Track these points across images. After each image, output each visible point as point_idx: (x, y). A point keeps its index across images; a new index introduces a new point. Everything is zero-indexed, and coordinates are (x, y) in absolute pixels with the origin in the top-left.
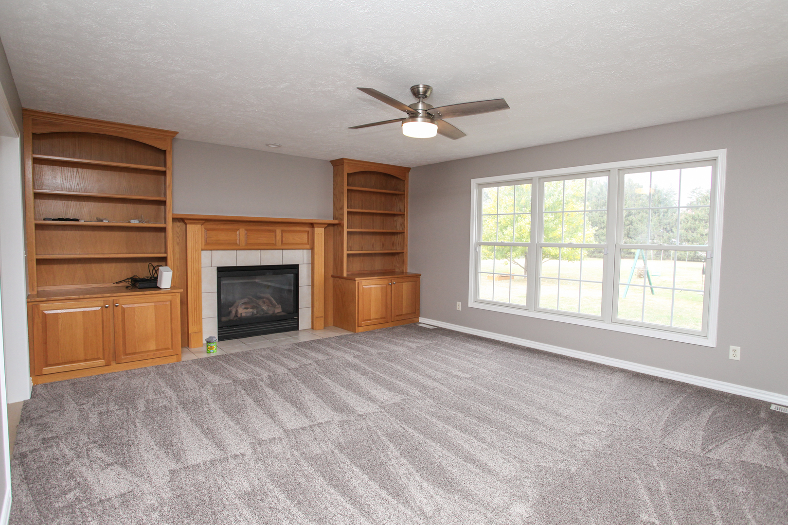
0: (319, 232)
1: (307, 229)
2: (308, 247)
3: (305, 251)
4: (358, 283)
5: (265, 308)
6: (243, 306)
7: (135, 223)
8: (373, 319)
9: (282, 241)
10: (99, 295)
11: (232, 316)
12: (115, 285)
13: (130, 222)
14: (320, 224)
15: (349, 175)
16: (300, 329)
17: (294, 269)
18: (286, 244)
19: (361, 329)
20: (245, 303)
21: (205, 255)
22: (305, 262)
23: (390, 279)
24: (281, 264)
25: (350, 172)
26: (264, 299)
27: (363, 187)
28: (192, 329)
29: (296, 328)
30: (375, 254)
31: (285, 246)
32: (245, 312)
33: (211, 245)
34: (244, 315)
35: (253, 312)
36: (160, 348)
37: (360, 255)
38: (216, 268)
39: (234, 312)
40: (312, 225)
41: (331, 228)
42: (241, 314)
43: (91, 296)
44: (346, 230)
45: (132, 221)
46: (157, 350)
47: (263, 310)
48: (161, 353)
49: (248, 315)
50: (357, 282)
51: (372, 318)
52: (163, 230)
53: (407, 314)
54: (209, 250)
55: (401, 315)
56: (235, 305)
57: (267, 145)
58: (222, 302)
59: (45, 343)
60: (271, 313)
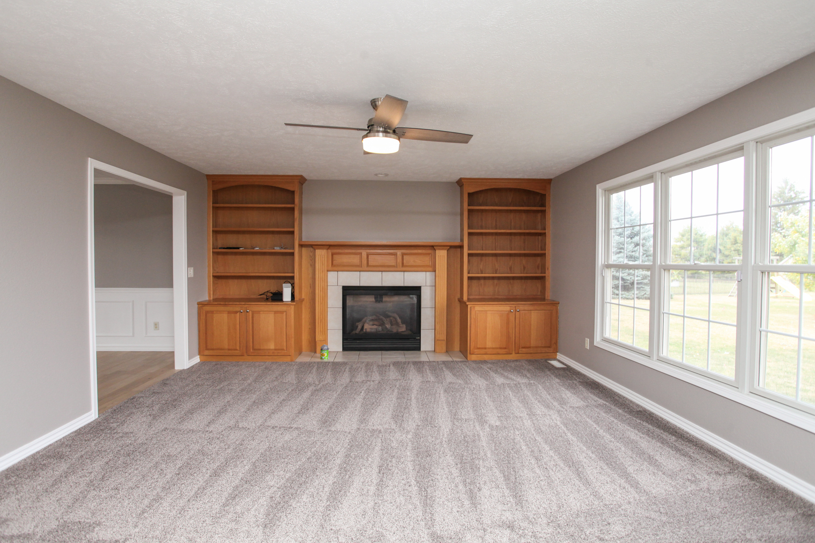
0: (441, 255)
1: (429, 251)
2: (431, 269)
3: (428, 273)
4: (471, 307)
5: (388, 326)
6: (371, 323)
7: (277, 249)
8: (489, 348)
9: (403, 263)
10: (238, 303)
11: (358, 331)
12: (259, 297)
13: (274, 249)
14: (442, 247)
15: (469, 194)
16: (421, 350)
17: (416, 290)
18: (406, 266)
19: (474, 357)
20: (372, 320)
21: (332, 277)
22: (428, 283)
23: (514, 306)
24: (403, 285)
25: (472, 191)
26: (391, 318)
27: (497, 205)
28: (319, 337)
29: (418, 348)
30: (514, 278)
31: (404, 267)
32: (371, 328)
33: (335, 267)
34: (368, 330)
35: (377, 329)
36: (277, 348)
37: (493, 278)
38: (341, 287)
39: (360, 327)
40: (433, 247)
41: (452, 250)
42: (366, 329)
43: (219, 303)
44: (466, 251)
45: (275, 248)
46: (275, 349)
47: (386, 328)
48: (278, 352)
49: (373, 331)
50: (469, 306)
51: (487, 347)
52: (292, 254)
53: (536, 347)
54: (336, 271)
55: (530, 347)
56: (364, 320)
57: (376, 175)
58: (348, 316)
59: (206, 334)
60: (395, 331)
